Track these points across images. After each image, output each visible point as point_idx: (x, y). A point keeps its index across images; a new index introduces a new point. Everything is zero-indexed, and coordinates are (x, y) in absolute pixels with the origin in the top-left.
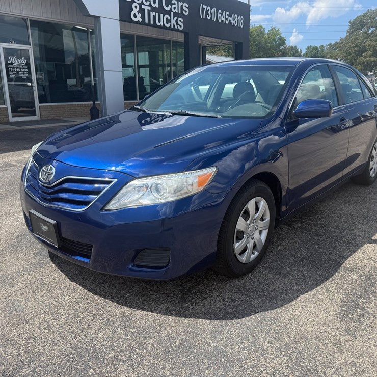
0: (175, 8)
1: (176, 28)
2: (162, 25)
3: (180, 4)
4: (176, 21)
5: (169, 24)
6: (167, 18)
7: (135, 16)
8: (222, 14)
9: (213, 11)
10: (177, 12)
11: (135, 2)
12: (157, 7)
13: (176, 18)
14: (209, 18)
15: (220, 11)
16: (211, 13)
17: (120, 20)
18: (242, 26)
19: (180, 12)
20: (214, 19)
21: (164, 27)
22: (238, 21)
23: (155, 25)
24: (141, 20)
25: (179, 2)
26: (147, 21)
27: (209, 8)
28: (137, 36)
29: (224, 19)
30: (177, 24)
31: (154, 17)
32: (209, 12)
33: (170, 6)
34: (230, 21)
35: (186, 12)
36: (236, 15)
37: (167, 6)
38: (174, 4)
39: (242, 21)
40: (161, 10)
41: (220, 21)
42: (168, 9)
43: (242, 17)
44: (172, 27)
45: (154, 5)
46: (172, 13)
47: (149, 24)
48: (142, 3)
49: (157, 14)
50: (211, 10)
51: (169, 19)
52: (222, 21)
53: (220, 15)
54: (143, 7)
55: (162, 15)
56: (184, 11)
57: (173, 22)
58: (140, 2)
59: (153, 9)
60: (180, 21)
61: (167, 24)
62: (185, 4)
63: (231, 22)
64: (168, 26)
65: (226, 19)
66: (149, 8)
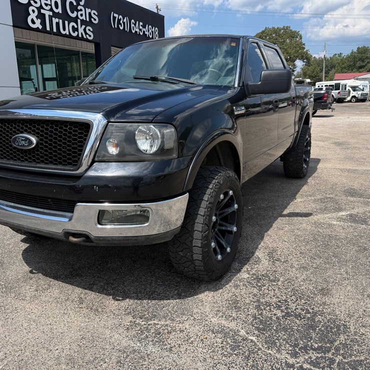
0: (82, 15)
1: (85, 37)
2: (68, 34)
3: (88, 11)
4: (85, 30)
5: (76, 33)
6: (73, 26)
7: (33, 22)
8: (135, 25)
9: (125, 20)
10: (85, 19)
11: (32, 6)
12: (61, 12)
13: (83, 27)
14: (121, 28)
15: (133, 21)
16: (124, 23)
17: (14, 26)
19: (88, 20)
20: (127, 29)
21: (70, 36)
22: (153, 32)
23: (58, 33)
24: (40, 27)
25: (87, 9)
26: (48, 29)
27: (121, 17)
28: (37, 45)
29: (138, 30)
30: (86, 33)
31: (58, 24)
32: (121, 22)
33: (75, 13)
34: (144, 32)
35: (95, 20)
36: (150, 26)
37: (73, 13)
38: (81, 10)
39: (157, 33)
40: (65, 16)
41: (134, 32)
42: (74, 15)
43: (156, 29)
44: (80, 36)
45: (56, 11)
46: (79, 21)
47: (51, 32)
48: (41, 7)
49: (61, 21)
50: (124, 19)
51: (76, 27)
52: (136, 32)
53: (133, 25)
54: (42, 11)
55: (66, 22)
56: (92, 19)
57: (81, 30)
58: (38, 5)
59: (56, 15)
60: (89, 30)
61: (74, 32)
62: (93, 11)
63: (146, 33)
64: (75, 34)
65: (140, 30)
66: (51, 14)
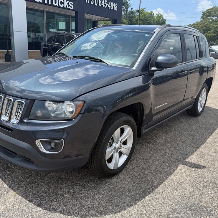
13: (68, 2)
14: (92, 3)
16: (94, 0)
18: (116, 10)
20: (96, 4)
22: (113, 6)
29: (103, 5)
34: (107, 6)
36: (112, 3)
39: (116, 7)
41: (100, 6)
43: (116, 4)
51: (63, 2)
53: (101, 2)
61: (61, 5)
63: (109, 6)
65: (105, 5)
